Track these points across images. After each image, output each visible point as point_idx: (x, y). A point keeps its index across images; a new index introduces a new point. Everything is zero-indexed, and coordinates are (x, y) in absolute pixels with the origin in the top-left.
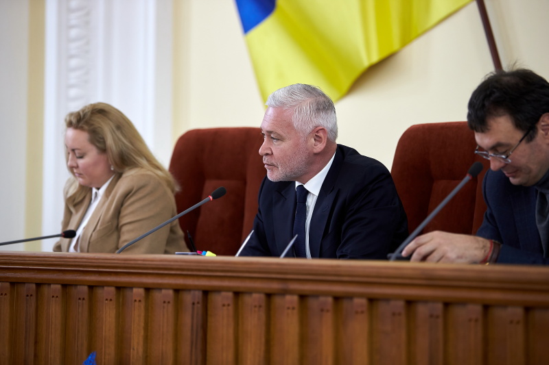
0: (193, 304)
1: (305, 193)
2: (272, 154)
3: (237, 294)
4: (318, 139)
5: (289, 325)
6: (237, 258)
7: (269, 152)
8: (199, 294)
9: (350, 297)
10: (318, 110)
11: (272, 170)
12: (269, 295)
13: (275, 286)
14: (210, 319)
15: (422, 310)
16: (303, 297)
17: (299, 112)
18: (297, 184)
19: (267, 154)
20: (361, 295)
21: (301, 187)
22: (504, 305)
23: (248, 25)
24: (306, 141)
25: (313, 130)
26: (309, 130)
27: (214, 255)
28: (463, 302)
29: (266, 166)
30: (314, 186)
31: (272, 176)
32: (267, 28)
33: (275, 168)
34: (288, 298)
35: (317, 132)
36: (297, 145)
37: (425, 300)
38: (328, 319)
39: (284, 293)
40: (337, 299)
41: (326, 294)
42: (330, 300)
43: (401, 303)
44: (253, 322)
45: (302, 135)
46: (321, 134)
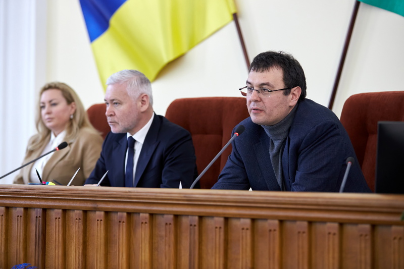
0: (37, 217)
1: (133, 142)
2: (115, 115)
3: (65, 211)
4: (143, 102)
5: (98, 231)
6: (68, 187)
7: (113, 114)
8: (40, 211)
9: (138, 212)
10: (142, 83)
11: (114, 125)
12: (85, 212)
13: (89, 205)
14: (47, 228)
15: (185, 221)
16: (107, 213)
17: (131, 85)
18: (128, 135)
19: (111, 115)
20: (145, 212)
21: (131, 138)
22: (239, 217)
23: (92, 37)
24: (136, 104)
25: (140, 96)
26: (137, 96)
27: (54, 184)
28: (211, 216)
29: (109, 123)
30: (140, 137)
31: (114, 130)
32: (105, 39)
33: (116, 124)
34: (98, 213)
35: (143, 98)
36: (131, 106)
37: (187, 215)
38: (124, 228)
39: (95, 210)
40: (130, 214)
41: (122, 211)
42: (125, 214)
43: (171, 217)
44: (75, 230)
45: (133, 100)
46: (145, 99)
